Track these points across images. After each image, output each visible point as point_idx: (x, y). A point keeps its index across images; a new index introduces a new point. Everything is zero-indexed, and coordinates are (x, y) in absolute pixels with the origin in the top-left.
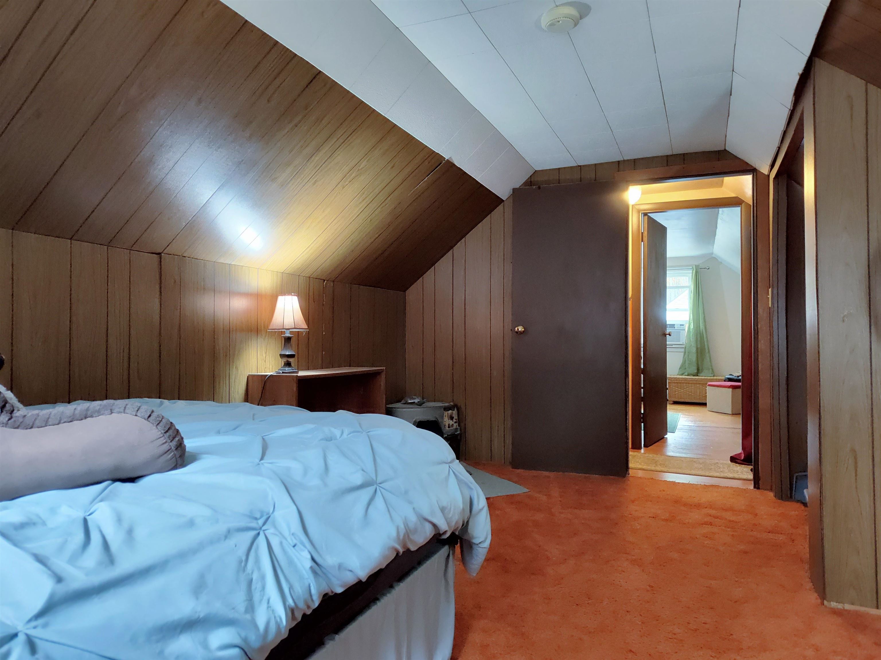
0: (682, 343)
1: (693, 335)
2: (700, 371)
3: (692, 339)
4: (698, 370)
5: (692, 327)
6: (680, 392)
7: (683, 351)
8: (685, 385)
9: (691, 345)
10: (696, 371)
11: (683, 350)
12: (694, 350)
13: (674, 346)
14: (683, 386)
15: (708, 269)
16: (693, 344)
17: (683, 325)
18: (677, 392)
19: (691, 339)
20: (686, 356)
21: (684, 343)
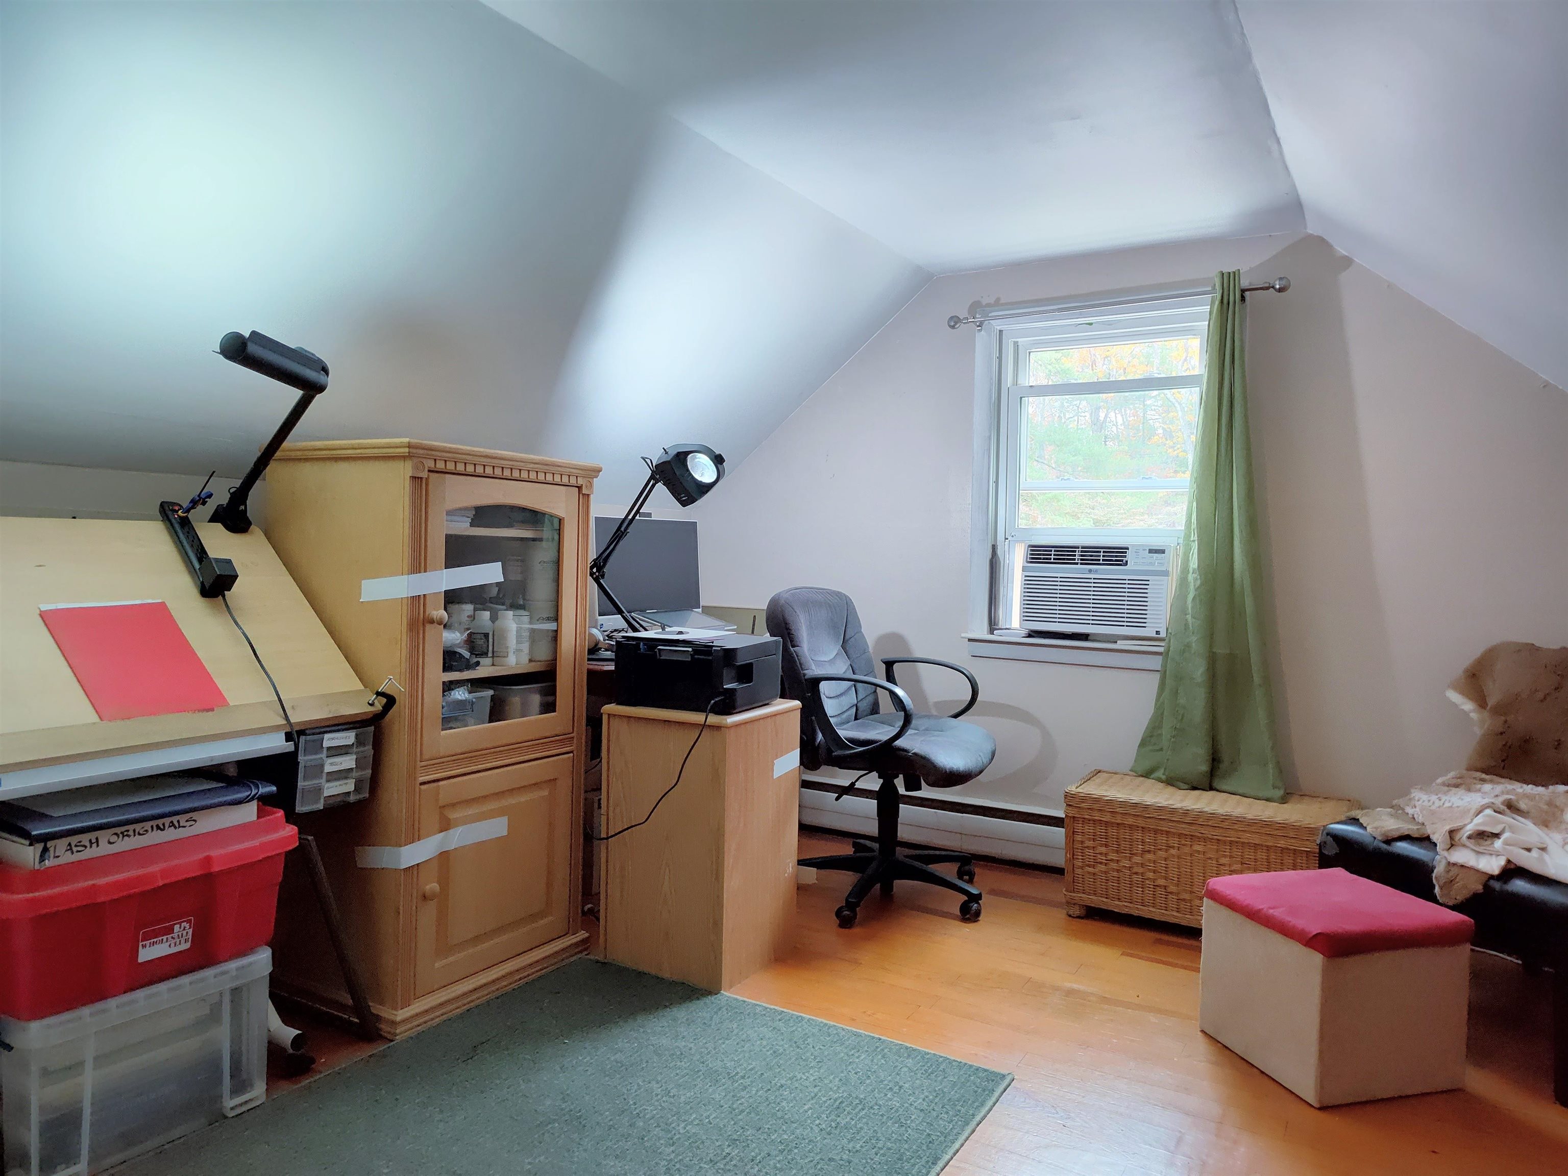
0: (1154, 635)
1: (1194, 599)
2: (1224, 766)
3: (1193, 617)
4: (1215, 760)
5: (1194, 563)
6: (1114, 865)
7: (1159, 668)
8: (1138, 835)
9: (1188, 646)
10: (1204, 768)
11: (1156, 663)
12: (1198, 670)
13: (1121, 645)
14: (1131, 840)
15: (1280, 290)
16: (1195, 641)
17: (1163, 552)
18: (1103, 868)
19: (1189, 617)
20: (1167, 692)
21: (1163, 634)
